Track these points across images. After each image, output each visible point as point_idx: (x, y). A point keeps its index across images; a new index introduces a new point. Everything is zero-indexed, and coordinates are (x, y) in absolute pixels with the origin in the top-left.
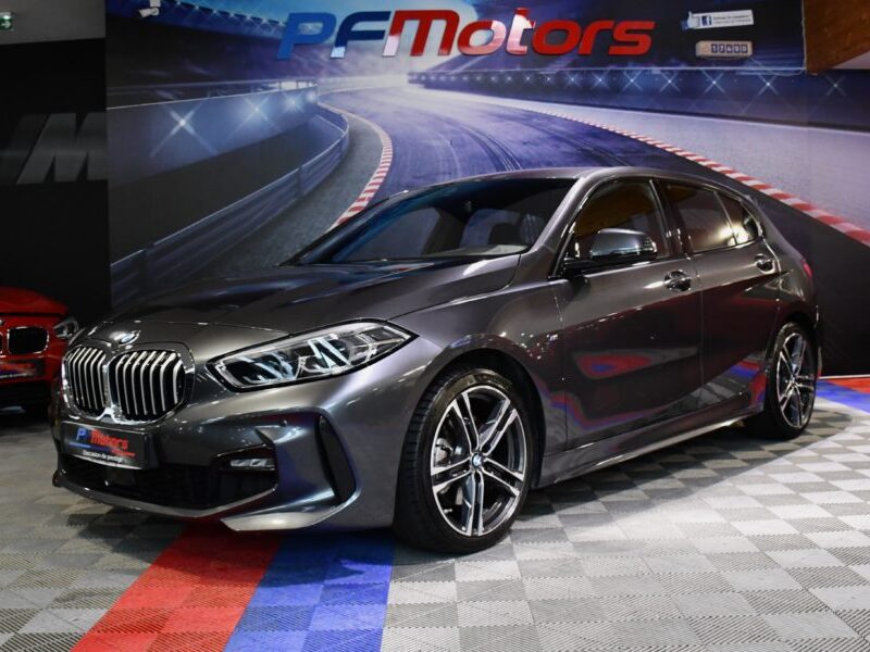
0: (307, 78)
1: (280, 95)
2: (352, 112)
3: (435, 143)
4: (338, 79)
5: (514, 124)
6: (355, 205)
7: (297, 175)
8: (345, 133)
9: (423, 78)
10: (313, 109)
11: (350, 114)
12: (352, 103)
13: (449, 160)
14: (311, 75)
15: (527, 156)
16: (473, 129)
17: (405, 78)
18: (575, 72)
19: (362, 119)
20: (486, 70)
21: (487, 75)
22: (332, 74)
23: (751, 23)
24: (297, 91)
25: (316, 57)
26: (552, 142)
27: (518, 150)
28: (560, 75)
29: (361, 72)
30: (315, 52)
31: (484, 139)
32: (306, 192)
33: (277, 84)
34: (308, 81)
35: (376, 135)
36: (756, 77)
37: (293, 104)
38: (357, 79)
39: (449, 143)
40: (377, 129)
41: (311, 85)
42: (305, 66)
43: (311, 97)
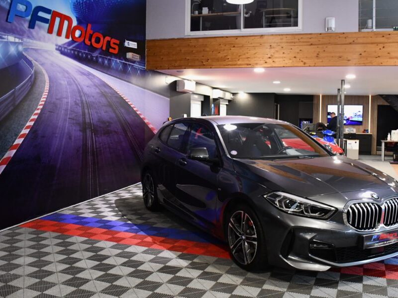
0: (18, 36)
1: (7, 44)
2: (36, 61)
3: (62, 82)
4: (31, 41)
5: (85, 76)
6: (36, 112)
7: (13, 93)
8: (33, 72)
9: (60, 48)
10: (21, 56)
11: (35, 62)
12: (36, 55)
13: (67, 92)
14: (20, 35)
15: (88, 93)
16: (74, 77)
17: (54, 47)
18: (100, 57)
19: (39, 66)
20: (78, 50)
21: (79, 52)
22: (29, 37)
23: (136, 48)
24: (15, 43)
25: (23, 25)
26: (95, 87)
27: (86, 90)
28: (97, 57)
29: (39, 40)
30: (23, 22)
31: (76, 82)
32: (17, 103)
33: (6, 37)
34: (19, 39)
35: (44, 75)
36: (136, 68)
37: (12, 50)
38: (38, 43)
39: (66, 83)
40: (44, 72)
41: (20, 41)
42: (18, 29)
43: (21, 48)
